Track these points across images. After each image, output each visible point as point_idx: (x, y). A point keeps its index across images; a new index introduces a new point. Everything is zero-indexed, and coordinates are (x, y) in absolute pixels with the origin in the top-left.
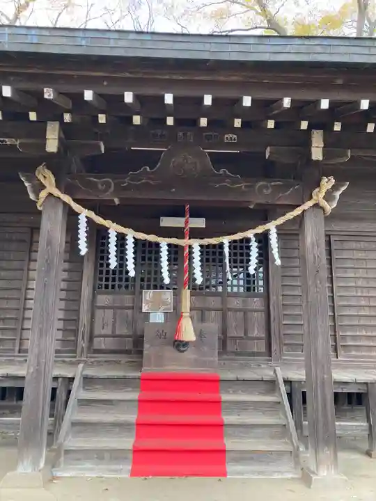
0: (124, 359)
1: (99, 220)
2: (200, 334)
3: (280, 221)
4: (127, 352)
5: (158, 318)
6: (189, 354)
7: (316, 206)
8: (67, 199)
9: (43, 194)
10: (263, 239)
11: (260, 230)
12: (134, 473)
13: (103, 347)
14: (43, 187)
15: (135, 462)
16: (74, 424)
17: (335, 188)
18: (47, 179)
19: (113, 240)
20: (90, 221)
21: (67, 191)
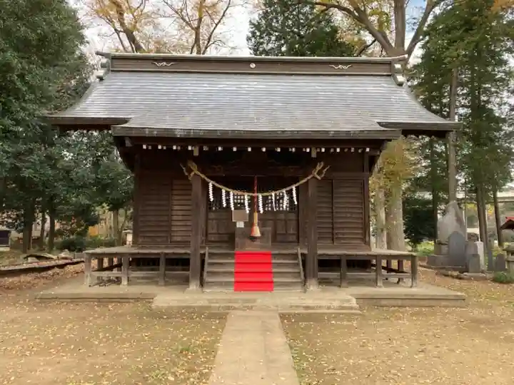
0: (224, 245)
1: (217, 185)
2: (262, 233)
3: (297, 185)
4: (226, 242)
5: (240, 225)
6: (257, 243)
7: (314, 177)
8: (203, 176)
9: (192, 174)
10: (290, 193)
11: (288, 189)
12: (235, 290)
13: (213, 239)
14: (192, 171)
15: (235, 286)
16: (208, 272)
17: (323, 168)
18: (194, 166)
19: (224, 194)
20: (214, 186)
21: (202, 172)
